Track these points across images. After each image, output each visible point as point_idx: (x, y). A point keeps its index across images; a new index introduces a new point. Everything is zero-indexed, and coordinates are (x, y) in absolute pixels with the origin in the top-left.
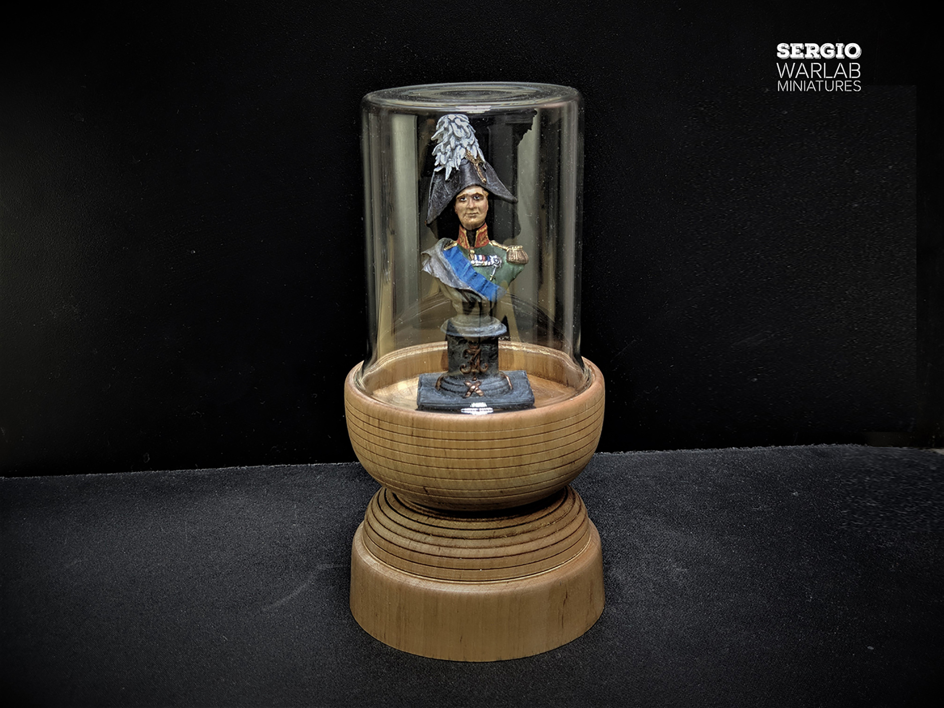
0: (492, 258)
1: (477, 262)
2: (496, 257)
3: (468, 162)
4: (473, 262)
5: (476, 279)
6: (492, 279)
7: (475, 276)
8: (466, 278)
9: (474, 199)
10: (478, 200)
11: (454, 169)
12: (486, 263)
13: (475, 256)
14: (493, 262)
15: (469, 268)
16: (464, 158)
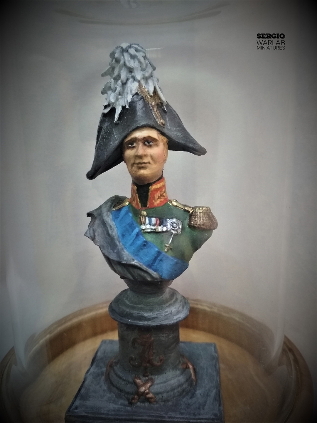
0: (169, 221)
1: (148, 226)
2: (174, 220)
3: (141, 98)
4: (143, 227)
5: (145, 250)
6: (168, 250)
7: (145, 245)
8: (133, 248)
9: (146, 145)
10: (150, 146)
11: (124, 108)
12: (160, 229)
13: (147, 219)
14: (169, 227)
15: (138, 235)
16: (137, 94)
